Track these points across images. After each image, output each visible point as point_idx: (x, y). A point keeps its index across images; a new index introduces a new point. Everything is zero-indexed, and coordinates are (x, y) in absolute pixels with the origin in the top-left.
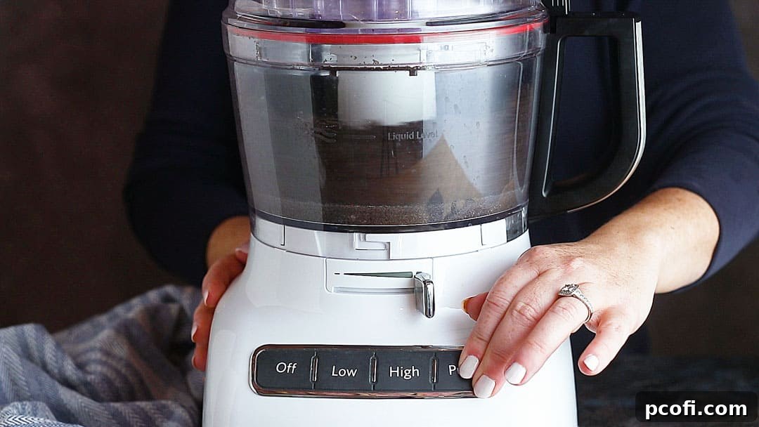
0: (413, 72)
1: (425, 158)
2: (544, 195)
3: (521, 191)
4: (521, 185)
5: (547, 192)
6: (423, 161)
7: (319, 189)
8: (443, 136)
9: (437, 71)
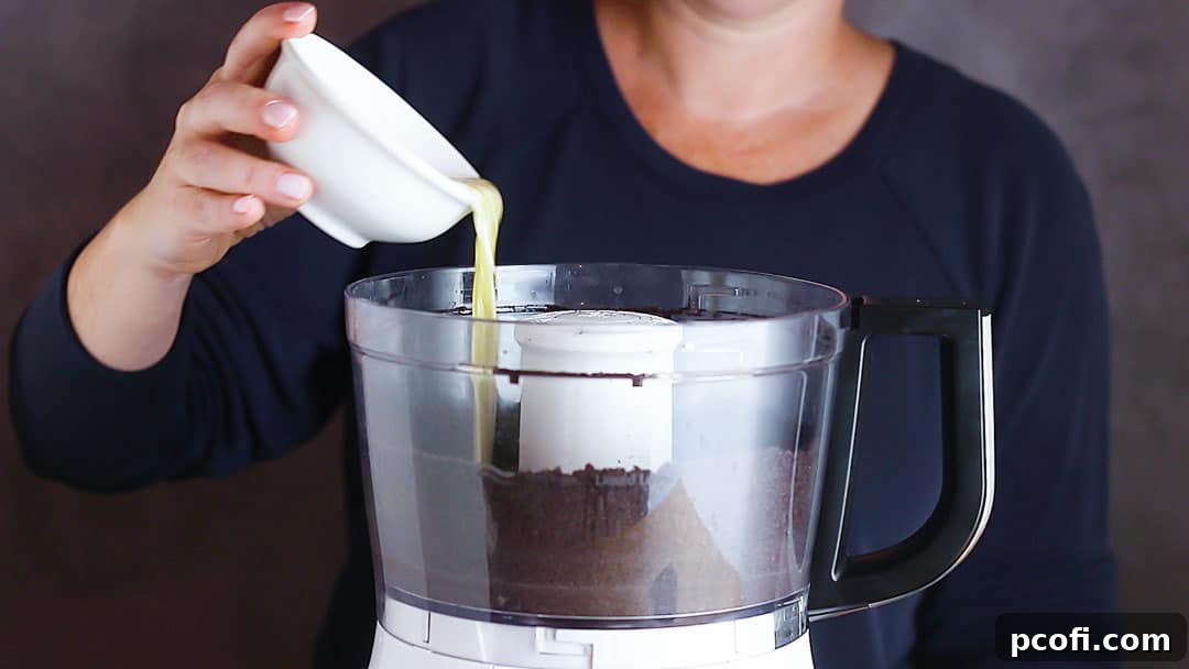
0: (637, 381)
1: (652, 516)
2: (834, 578)
3: (797, 571)
4: (799, 561)
5: (838, 574)
6: (648, 520)
7: (485, 556)
8: (680, 481)
9: (675, 382)
